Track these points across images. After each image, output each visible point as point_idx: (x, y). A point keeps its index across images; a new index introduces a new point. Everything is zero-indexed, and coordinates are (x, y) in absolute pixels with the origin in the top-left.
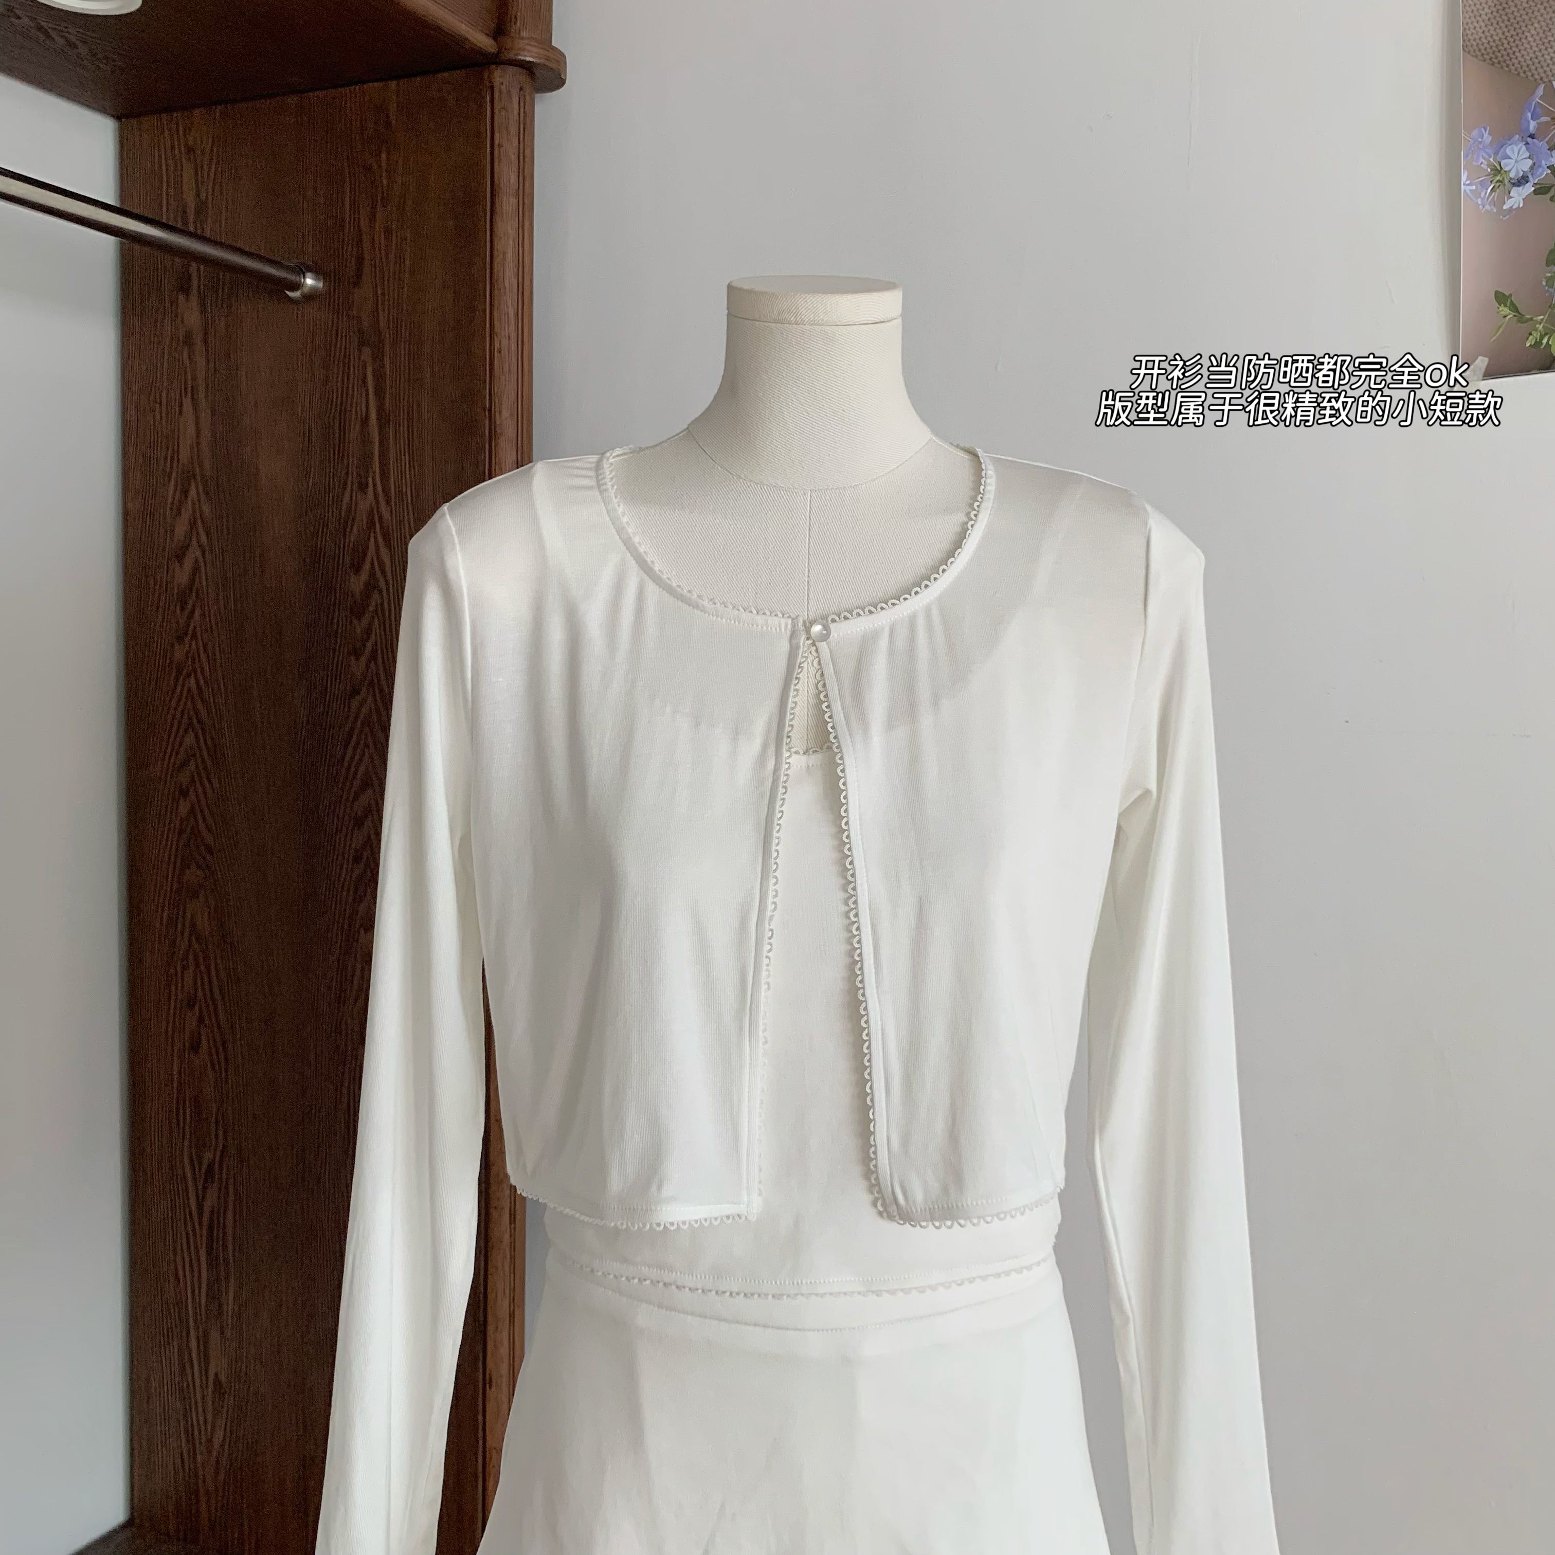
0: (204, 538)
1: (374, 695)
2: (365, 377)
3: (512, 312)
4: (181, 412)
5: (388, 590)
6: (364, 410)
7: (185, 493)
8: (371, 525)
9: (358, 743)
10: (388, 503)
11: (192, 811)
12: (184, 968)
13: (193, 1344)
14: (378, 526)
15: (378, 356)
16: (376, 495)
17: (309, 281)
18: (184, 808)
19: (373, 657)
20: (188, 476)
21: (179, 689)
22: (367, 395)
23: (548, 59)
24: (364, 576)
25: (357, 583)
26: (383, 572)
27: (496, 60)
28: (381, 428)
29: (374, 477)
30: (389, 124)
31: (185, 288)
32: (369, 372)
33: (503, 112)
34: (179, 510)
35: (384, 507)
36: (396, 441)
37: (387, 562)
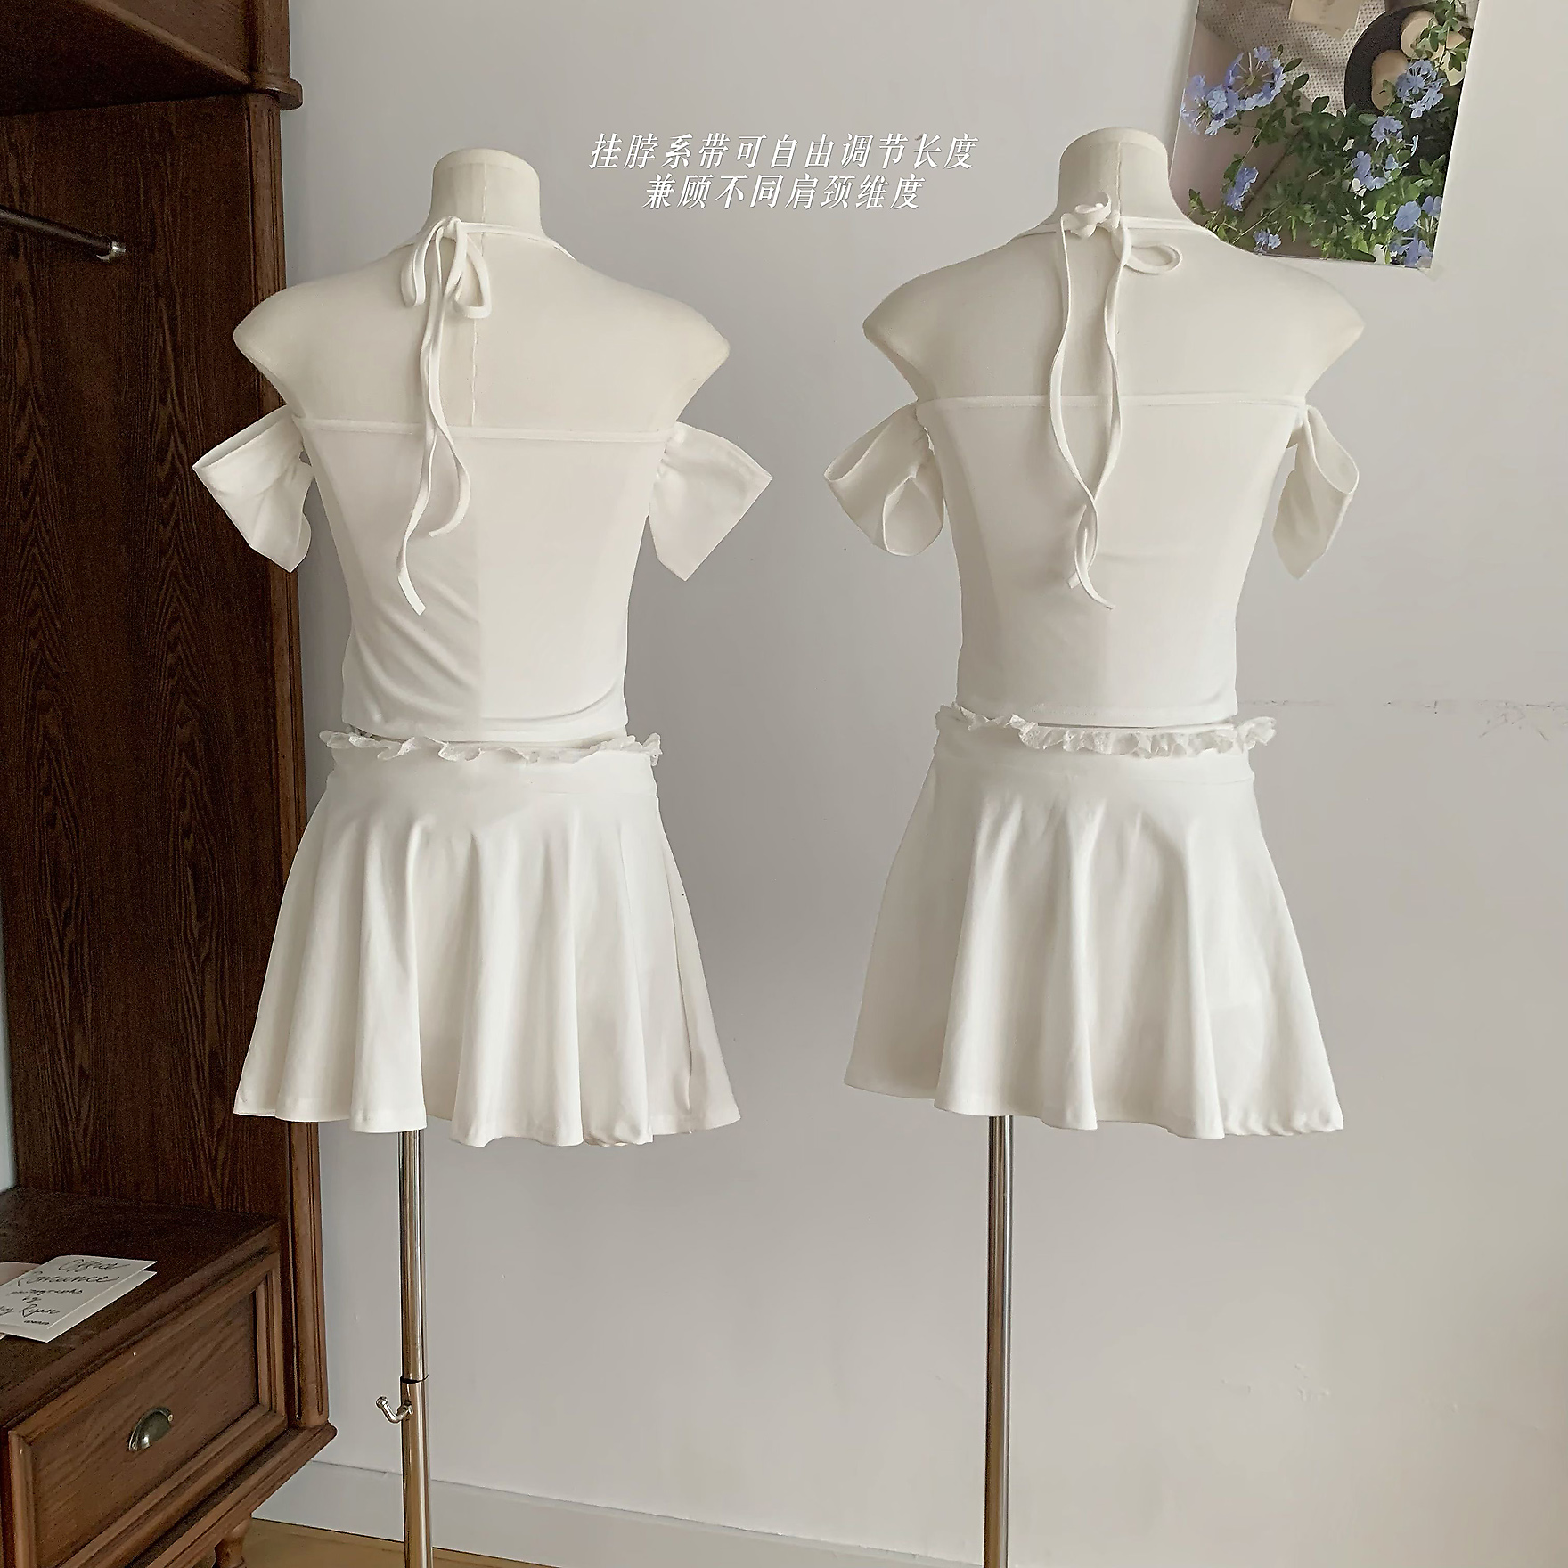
0: (39, 439)
1: (179, 554)
2: (161, 320)
3: (270, 273)
4: (16, 346)
6: (161, 343)
7: (23, 407)
8: (171, 428)
9: (167, 589)
10: (183, 411)
11: (41, 645)
12: (41, 765)
13: (61, 1046)
14: (176, 429)
15: (171, 305)
16: (174, 406)
17: (115, 248)
18: (34, 645)
19: (177, 525)
20: (25, 395)
21: (25, 555)
22: (164, 333)
23: (289, 88)
24: (167, 466)
25: (162, 472)
26: (182, 463)
27: (249, 89)
28: (175, 357)
29: (172, 395)
30: (171, 133)
31: (14, 251)
32: (165, 317)
33: (258, 128)
34: (19, 421)
35: (180, 415)
36: (187, 366)
37: (184, 455)
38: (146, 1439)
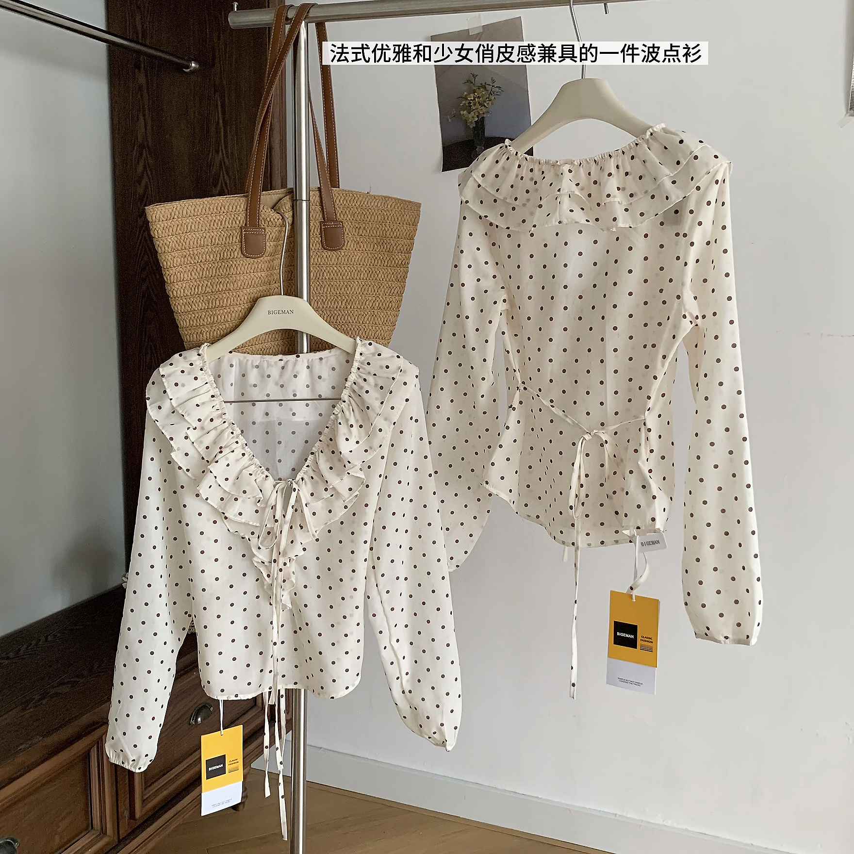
0: (149, 173)
2: (217, 105)
4: (138, 120)
6: (217, 118)
7: (141, 154)
8: (221, 167)
10: (228, 157)
11: (148, 288)
12: (146, 353)
15: (222, 96)
16: (223, 155)
17: (193, 65)
18: (144, 287)
20: (142, 147)
21: (140, 237)
22: (218, 113)
25: (215, 192)
28: (224, 127)
29: (222, 147)
31: (138, 67)
32: (219, 103)
34: (138, 162)
35: (226, 160)
36: (230, 132)
37: (228, 182)
38: (199, 719)
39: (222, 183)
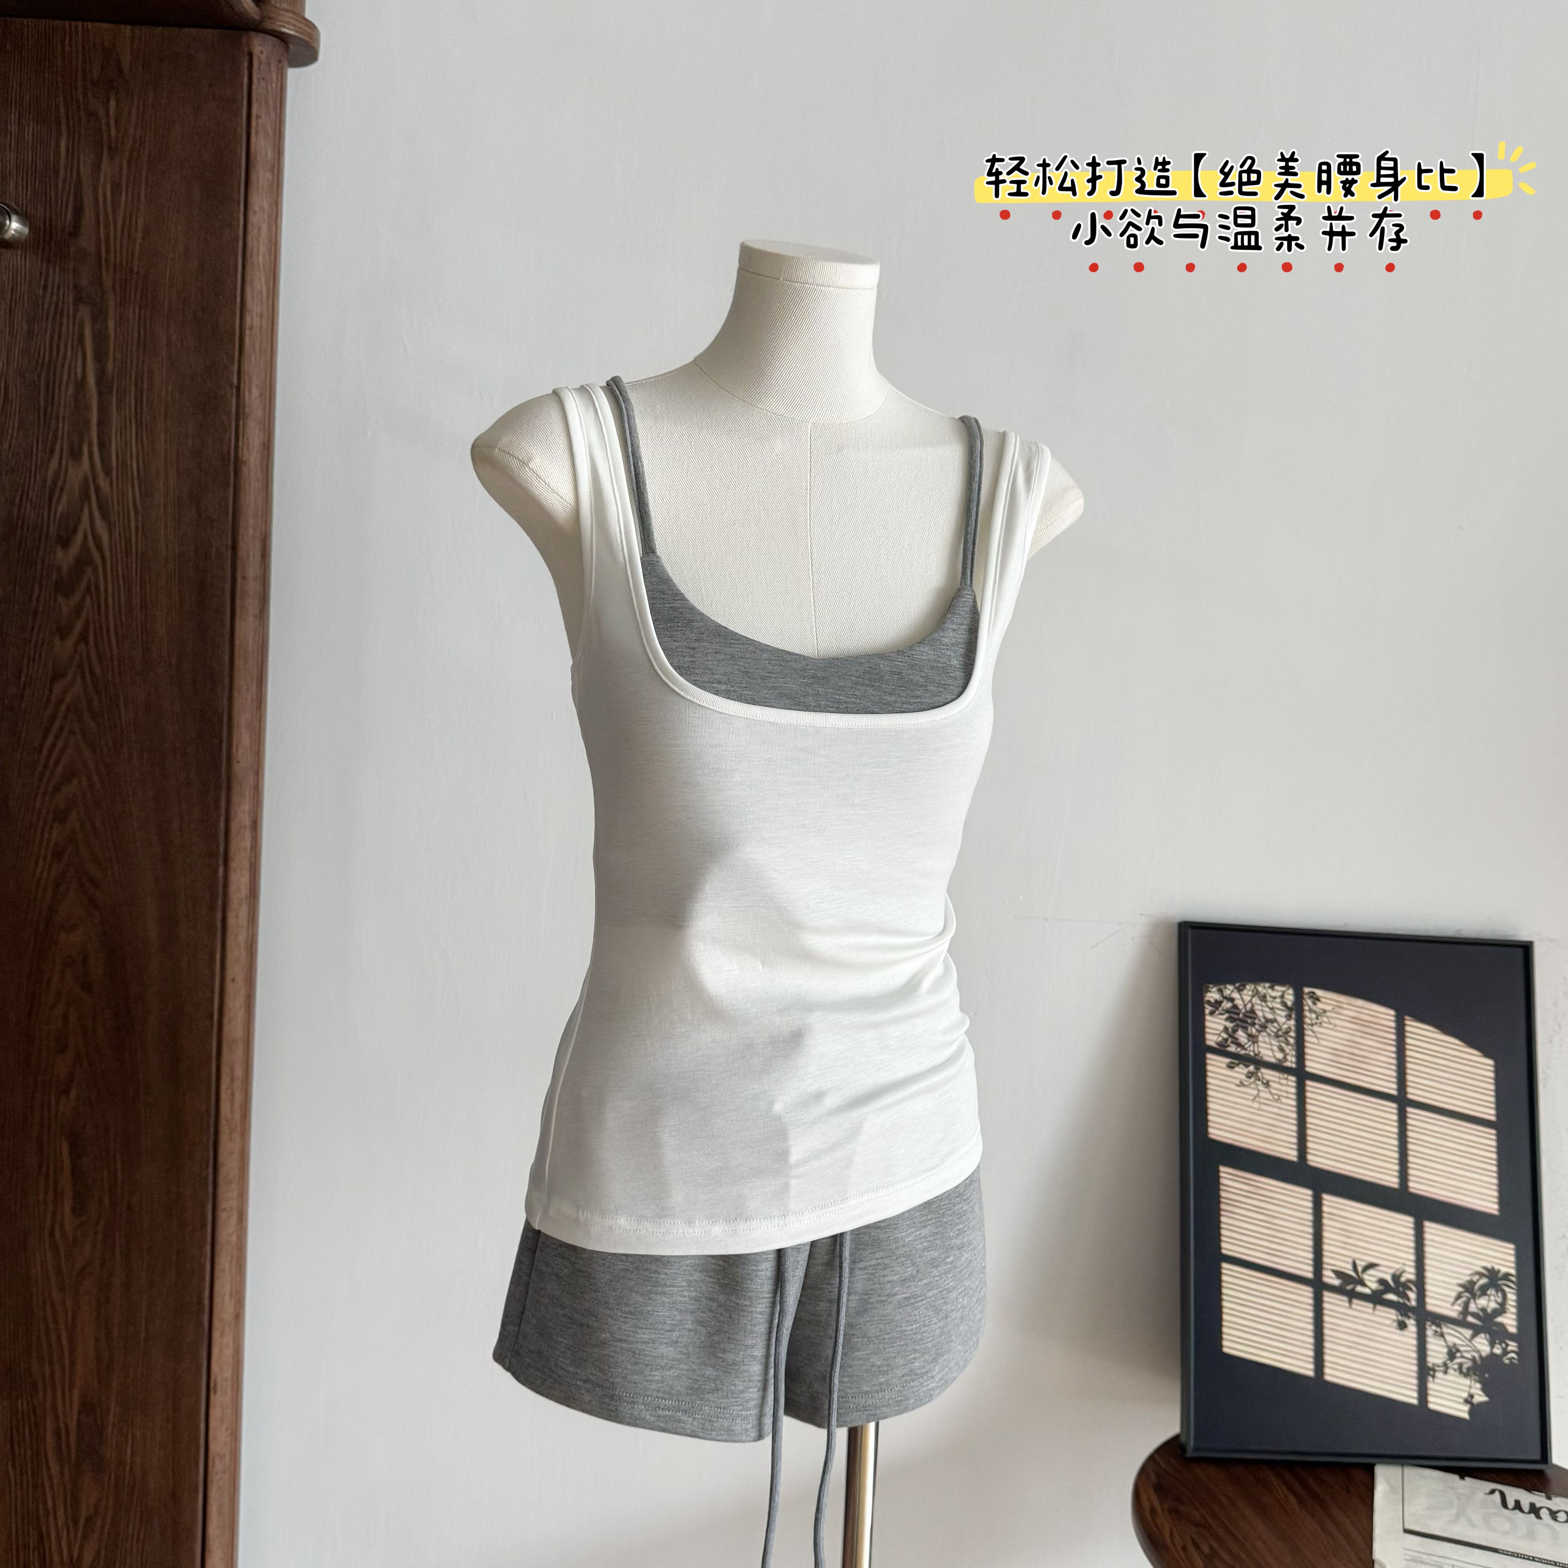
1: (83, 678)
2: (82, 337)
5: (104, 566)
6: (79, 371)
8: (85, 496)
9: (61, 729)
10: (108, 473)
14: (93, 498)
15: (99, 316)
16: (92, 465)
17: (14, 225)
19: (83, 638)
22: (84, 357)
23: (301, 32)
24: (74, 550)
25: (65, 558)
26: (99, 548)
27: (258, 28)
28: (100, 394)
29: (90, 445)
30: (121, 71)
32: (88, 333)
33: (263, 83)
35: (102, 481)
36: (119, 408)
37: (105, 537)
39: (85, 537)
